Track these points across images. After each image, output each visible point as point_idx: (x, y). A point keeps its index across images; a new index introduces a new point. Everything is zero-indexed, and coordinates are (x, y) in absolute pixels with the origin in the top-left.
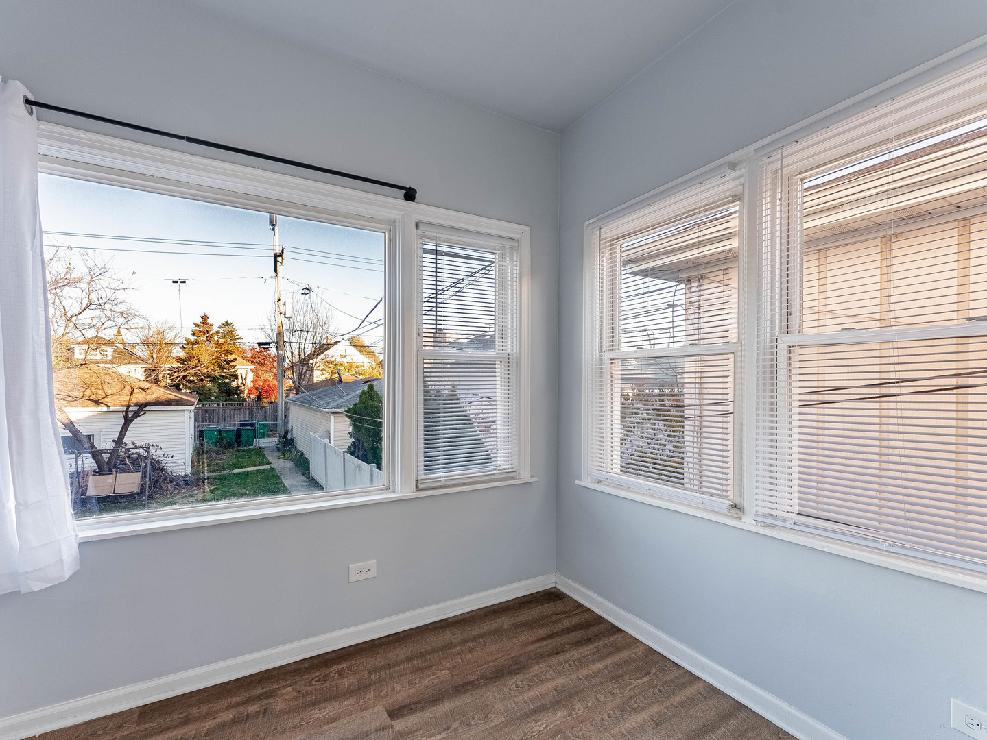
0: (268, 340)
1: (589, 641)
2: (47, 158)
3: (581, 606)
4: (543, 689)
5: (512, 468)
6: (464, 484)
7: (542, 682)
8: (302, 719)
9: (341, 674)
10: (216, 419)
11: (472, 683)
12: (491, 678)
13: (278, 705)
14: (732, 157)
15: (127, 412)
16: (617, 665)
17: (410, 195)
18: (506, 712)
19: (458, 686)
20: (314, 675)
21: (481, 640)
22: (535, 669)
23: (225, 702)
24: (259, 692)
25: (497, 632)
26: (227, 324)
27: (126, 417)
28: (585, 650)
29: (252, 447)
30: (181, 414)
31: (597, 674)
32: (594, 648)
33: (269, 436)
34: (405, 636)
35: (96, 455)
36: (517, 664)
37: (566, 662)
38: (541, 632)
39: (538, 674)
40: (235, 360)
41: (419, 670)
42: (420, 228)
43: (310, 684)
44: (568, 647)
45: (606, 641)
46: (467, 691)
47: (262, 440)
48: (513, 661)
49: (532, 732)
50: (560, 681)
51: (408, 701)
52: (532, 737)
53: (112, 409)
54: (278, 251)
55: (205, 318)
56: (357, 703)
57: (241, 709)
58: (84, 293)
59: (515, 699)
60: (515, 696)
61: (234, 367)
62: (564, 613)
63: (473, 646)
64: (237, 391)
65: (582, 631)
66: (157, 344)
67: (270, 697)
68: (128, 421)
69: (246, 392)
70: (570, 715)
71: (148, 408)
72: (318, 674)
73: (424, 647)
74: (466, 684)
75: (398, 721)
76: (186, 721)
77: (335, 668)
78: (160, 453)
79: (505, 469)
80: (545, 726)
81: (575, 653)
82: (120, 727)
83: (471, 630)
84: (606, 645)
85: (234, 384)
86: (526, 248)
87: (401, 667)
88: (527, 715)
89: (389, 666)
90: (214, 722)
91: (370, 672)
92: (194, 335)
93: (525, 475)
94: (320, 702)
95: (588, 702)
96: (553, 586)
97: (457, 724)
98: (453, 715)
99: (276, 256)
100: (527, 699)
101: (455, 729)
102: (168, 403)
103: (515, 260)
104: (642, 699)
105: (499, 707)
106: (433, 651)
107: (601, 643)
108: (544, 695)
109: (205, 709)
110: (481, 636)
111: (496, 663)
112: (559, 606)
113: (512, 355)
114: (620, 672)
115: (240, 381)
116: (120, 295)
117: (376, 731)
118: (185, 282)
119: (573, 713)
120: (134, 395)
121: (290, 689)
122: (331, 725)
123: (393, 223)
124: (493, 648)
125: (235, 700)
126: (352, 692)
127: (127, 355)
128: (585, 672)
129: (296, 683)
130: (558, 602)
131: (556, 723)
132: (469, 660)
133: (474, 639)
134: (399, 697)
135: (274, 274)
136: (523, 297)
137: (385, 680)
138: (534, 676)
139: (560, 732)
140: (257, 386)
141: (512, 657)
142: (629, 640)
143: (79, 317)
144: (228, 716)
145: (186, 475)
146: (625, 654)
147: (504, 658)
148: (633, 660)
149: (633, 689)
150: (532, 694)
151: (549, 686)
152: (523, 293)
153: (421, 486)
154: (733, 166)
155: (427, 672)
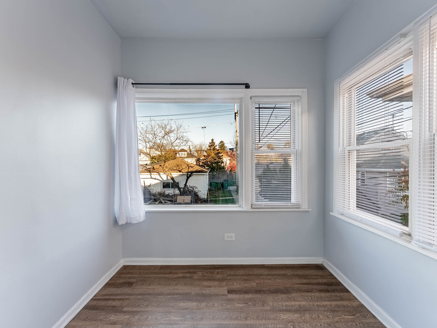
0: (233, 148)
1: (328, 291)
2: (139, 98)
3: (332, 275)
4: (293, 303)
5: (299, 203)
6: (274, 208)
7: (295, 300)
8: (200, 283)
9: (218, 273)
10: (216, 178)
11: (264, 291)
12: (272, 292)
13: (195, 277)
14: (404, 31)
15: (187, 175)
16: (338, 306)
17: (247, 86)
18: (272, 306)
19: (257, 290)
20: (209, 271)
21: (275, 276)
22: (294, 295)
23: (182, 271)
24: (192, 271)
25: (284, 275)
26: (222, 142)
27: (187, 176)
28: (323, 295)
29: (227, 190)
30: (203, 176)
31: (324, 306)
32: (329, 295)
33: (234, 186)
34: (245, 267)
35: (179, 189)
36: (286, 290)
37: (311, 296)
38: (304, 281)
39: (294, 297)
40: (222, 156)
41: (246, 280)
42: (252, 99)
43: (207, 273)
44: (315, 290)
45: (338, 294)
46: (260, 293)
47: (231, 187)
48: (285, 288)
49: (280, 317)
50: (304, 303)
51: (236, 289)
52: (279, 319)
53: (184, 173)
54: (236, 111)
55: (212, 140)
56: (219, 284)
57: (185, 274)
58: (175, 135)
59: (279, 303)
60: (279, 302)
61: (222, 158)
62: (321, 276)
63: (271, 278)
64: (223, 168)
65: (327, 286)
66: (200, 151)
67: (194, 273)
68: (188, 178)
69: (227, 168)
70: (301, 317)
71: (194, 174)
72: (211, 271)
73: (250, 273)
74: (261, 291)
75: (230, 295)
76: (170, 273)
77: (217, 271)
78: (197, 190)
79: (294, 203)
80: (287, 317)
81: (317, 294)
82: (155, 269)
83: (273, 272)
84: (337, 296)
85: (223, 165)
86: (305, 99)
87: (239, 277)
88: (281, 311)
89: (235, 275)
90: (177, 275)
91: (228, 276)
92: (209, 147)
93: (305, 207)
94: (208, 280)
95: (313, 316)
96: (321, 263)
97: (251, 303)
98: (250, 300)
99: (235, 113)
100: (284, 305)
101: (249, 305)
102: (199, 172)
103: (299, 105)
104: (343, 324)
105: (271, 304)
106: (254, 275)
107: (334, 294)
108: (292, 306)
109: (176, 271)
110: (276, 275)
111: (277, 287)
112: (320, 273)
113: (299, 150)
114: (337, 309)
115: (225, 164)
116: (185, 134)
117: (221, 295)
118: (205, 128)
119: (303, 317)
120: (190, 169)
121: (201, 273)
122: (208, 288)
123: (241, 99)
124: (279, 281)
125: (184, 271)
126: (219, 280)
127: (190, 155)
128: (318, 303)
129: (203, 272)
130: (321, 271)
131: (293, 318)
132: (266, 282)
133: (273, 275)
134: (234, 287)
135: (235, 121)
136: (303, 123)
137: (231, 280)
138: (292, 297)
139: (292, 322)
140: (231, 166)
141: (286, 287)
142: (352, 298)
143: (174, 143)
144: (181, 275)
145: (205, 198)
146: (345, 303)
147: (282, 286)
148: (348, 307)
149: (341, 319)
150: (287, 303)
151: (297, 303)
152: (303, 120)
153: (253, 207)
154: (404, 35)
155: (248, 282)
